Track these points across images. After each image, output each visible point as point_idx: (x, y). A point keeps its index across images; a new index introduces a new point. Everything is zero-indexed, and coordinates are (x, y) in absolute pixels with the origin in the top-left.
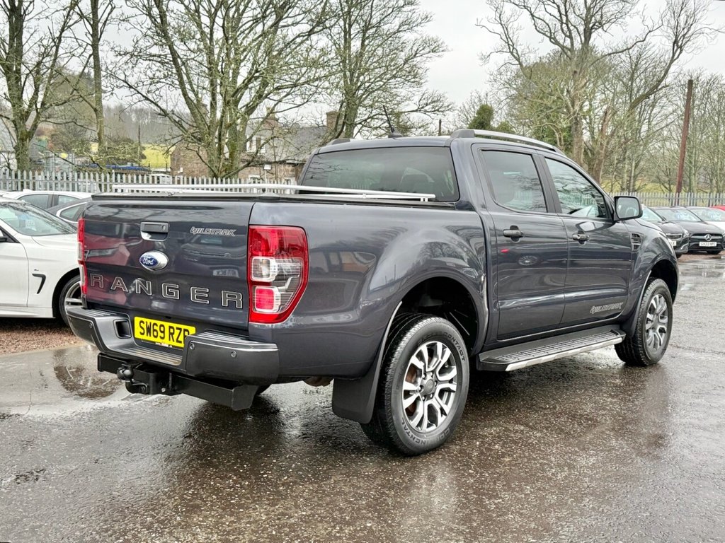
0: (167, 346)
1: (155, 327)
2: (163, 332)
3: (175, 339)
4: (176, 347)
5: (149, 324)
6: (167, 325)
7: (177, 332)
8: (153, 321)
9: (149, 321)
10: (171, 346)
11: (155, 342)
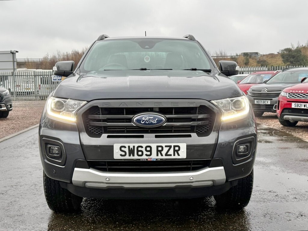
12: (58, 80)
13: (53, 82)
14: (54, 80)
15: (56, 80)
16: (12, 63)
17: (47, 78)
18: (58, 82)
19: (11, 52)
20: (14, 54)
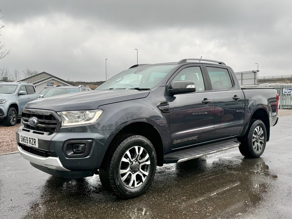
12: (288, 92)
13: (284, 94)
14: (285, 92)
15: (286, 92)
16: (254, 80)
17: (279, 90)
18: (288, 94)
19: (253, 72)
20: (255, 73)
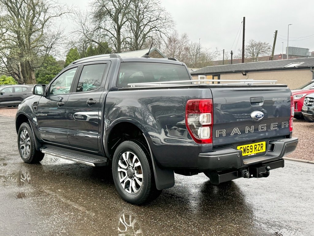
0: (254, 154)
1: (248, 148)
2: (252, 149)
3: (257, 150)
4: (257, 153)
5: (245, 148)
6: (253, 145)
7: (258, 146)
8: (247, 146)
9: (244, 146)
10: (255, 154)
11: (247, 155)
